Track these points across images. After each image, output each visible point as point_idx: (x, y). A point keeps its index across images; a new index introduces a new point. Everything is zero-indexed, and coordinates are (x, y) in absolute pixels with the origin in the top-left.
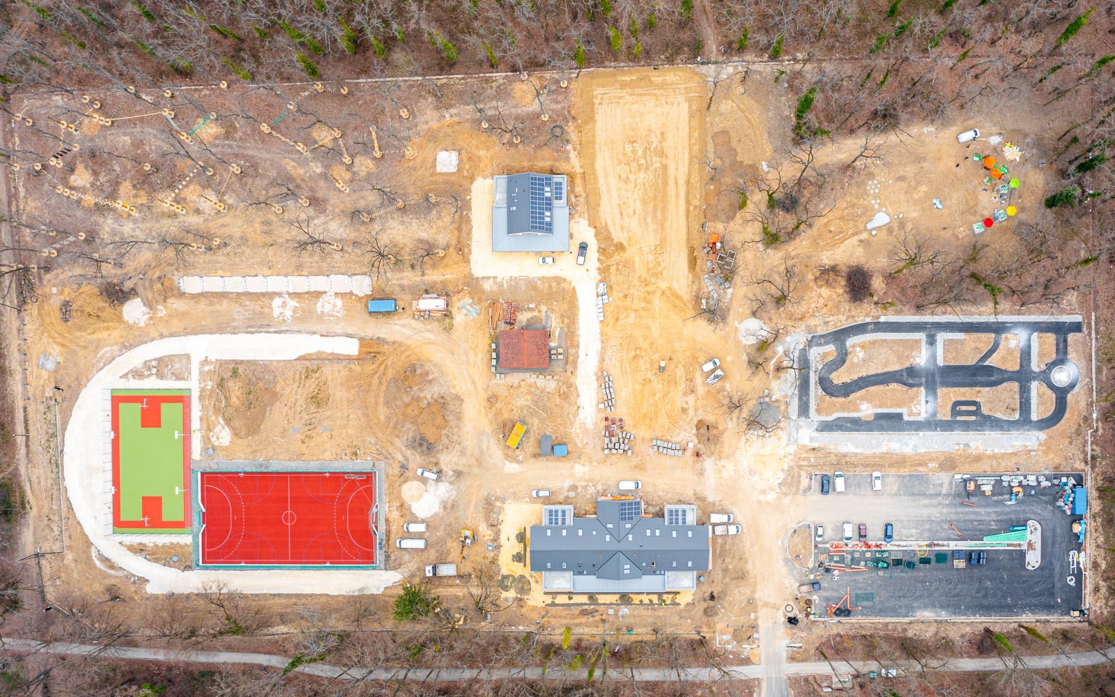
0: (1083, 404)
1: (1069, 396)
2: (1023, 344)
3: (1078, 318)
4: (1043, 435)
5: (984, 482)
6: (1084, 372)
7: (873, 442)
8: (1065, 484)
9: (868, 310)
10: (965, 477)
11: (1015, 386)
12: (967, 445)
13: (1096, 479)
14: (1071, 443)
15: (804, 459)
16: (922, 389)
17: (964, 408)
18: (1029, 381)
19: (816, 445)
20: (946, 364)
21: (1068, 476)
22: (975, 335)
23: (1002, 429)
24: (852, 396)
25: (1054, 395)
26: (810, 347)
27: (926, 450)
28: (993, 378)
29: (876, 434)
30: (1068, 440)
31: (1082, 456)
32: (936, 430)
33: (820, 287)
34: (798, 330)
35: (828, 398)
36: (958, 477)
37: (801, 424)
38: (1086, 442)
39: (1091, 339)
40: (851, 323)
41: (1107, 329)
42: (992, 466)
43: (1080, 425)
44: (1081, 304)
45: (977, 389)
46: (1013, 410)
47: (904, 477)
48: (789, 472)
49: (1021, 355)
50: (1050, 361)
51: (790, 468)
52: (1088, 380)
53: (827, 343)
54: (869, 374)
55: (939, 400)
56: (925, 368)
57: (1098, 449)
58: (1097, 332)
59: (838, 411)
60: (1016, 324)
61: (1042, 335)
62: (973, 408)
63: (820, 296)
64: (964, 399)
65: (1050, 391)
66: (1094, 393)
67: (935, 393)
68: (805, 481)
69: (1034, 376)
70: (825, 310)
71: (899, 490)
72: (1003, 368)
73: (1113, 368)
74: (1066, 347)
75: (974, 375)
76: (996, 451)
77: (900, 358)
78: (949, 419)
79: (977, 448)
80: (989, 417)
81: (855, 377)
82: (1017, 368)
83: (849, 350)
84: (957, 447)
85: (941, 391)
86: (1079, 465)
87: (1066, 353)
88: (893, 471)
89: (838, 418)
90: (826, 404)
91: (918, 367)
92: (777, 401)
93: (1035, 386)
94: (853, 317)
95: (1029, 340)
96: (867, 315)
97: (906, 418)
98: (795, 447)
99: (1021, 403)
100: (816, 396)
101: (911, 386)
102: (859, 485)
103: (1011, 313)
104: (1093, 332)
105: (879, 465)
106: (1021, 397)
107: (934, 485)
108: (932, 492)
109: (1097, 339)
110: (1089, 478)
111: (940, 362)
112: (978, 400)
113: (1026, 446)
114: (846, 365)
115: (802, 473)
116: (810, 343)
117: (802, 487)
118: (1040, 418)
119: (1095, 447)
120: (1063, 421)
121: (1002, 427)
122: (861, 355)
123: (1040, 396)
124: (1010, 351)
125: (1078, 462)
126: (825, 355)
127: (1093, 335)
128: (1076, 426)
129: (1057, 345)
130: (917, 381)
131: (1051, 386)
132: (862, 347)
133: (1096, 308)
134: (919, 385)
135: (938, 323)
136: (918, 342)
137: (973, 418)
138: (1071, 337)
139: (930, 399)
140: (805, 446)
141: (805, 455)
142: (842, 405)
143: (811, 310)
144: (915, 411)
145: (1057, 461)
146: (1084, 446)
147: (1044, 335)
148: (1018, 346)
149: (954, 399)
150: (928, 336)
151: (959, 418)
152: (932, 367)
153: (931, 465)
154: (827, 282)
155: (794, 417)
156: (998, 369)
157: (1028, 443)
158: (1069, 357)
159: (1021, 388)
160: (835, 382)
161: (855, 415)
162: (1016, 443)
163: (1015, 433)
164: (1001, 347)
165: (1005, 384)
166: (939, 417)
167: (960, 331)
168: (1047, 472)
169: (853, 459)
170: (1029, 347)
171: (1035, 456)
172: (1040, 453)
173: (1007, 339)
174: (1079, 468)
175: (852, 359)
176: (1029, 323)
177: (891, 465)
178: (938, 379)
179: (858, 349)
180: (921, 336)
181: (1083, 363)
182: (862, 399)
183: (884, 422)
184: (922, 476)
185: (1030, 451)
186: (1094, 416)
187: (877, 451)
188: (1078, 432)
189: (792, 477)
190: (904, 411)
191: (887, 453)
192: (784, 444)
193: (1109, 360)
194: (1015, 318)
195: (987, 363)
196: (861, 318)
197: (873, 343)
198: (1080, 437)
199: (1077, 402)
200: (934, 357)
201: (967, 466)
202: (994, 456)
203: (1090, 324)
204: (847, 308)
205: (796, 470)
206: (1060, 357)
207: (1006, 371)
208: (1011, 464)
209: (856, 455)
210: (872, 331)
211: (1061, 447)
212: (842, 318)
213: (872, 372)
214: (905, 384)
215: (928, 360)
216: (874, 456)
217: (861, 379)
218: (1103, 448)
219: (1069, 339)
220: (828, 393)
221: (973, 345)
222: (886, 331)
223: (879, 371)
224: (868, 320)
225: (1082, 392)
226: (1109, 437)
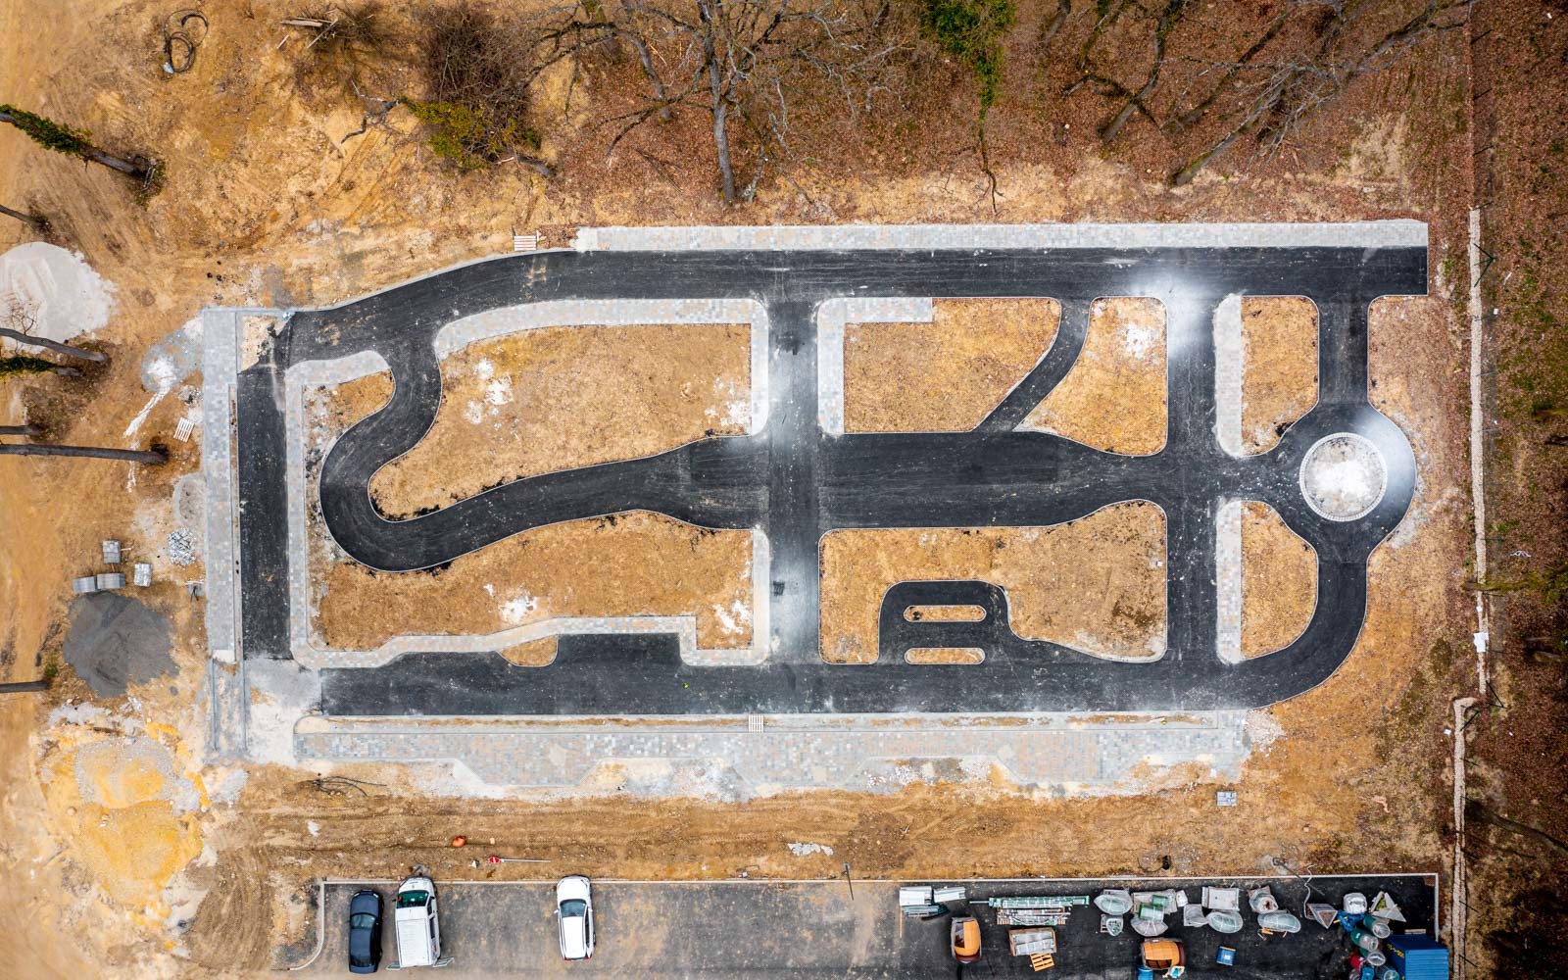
0: (1433, 592)
1: (1376, 561)
2: (1180, 340)
3: (1409, 233)
4: (1264, 725)
5: (1026, 917)
6: (1434, 458)
7: (557, 756)
8: (1362, 924)
9: (523, 201)
10: (945, 896)
11: (1149, 519)
12: (949, 767)
13: (1484, 898)
14: (1382, 754)
15: (281, 823)
16: (758, 535)
17: (933, 613)
18: (1207, 498)
19: (323, 768)
20: (857, 428)
21: (1369, 890)
22: (978, 307)
23: (1093, 697)
24: (462, 565)
25: (1312, 558)
26: (283, 359)
27: (777, 788)
28: (1055, 488)
29: (568, 723)
30: (1373, 740)
31: (1427, 807)
32: (817, 706)
33: (323, 108)
34: (235, 290)
35: (359, 574)
36: (914, 898)
37: (260, 680)
38: (1447, 746)
39: (1465, 323)
40: (456, 258)
41: (1533, 277)
42: (1054, 852)
43: (1419, 681)
44: (1424, 170)
45: (990, 532)
46: (1143, 621)
47: (692, 895)
48: (224, 878)
49: (1173, 387)
50: (1295, 414)
51: (229, 861)
52: (1451, 491)
53: (352, 345)
54: (531, 472)
55: (831, 582)
56: (767, 448)
57: (1494, 777)
58: (1490, 295)
59: (405, 626)
60: (1149, 260)
61: (1259, 303)
62: (971, 614)
63: (323, 145)
64: (933, 575)
65: (1296, 542)
66: (1480, 548)
67: (812, 553)
68: (289, 914)
69: (1231, 479)
70: (344, 207)
71: (672, 947)
72: (1098, 443)
73: (1556, 440)
74: (1360, 354)
75: (975, 473)
76: (1072, 789)
77: (659, 404)
78: (873, 658)
79: (992, 779)
80: (1041, 649)
81: (471, 486)
82: (1155, 442)
83: (449, 372)
84: (908, 777)
85: (838, 544)
86: (1417, 844)
87: (1360, 379)
88: (646, 873)
89: (409, 660)
90: (353, 600)
91: (737, 441)
92: (157, 587)
93: (1231, 519)
94: (463, 232)
95: (1207, 326)
96: (520, 225)
97: (691, 656)
98: (239, 775)
99: (1174, 589)
100: (316, 564)
101: (710, 522)
102: (507, 931)
103: (1131, 212)
104: (1475, 292)
105: (587, 848)
106: (1175, 565)
107: (819, 929)
108: (809, 959)
109: (1489, 320)
110: (1458, 894)
111: (833, 423)
112: (993, 577)
113: (1196, 770)
114: (434, 435)
115: (278, 879)
116: (284, 347)
117: (277, 939)
118: (1254, 652)
119: (1482, 770)
120: (1348, 666)
121: (1097, 691)
122: (499, 393)
123: (1254, 560)
124: (1126, 374)
125: (1413, 831)
126: (349, 393)
127: (1475, 307)
128: (1404, 684)
129: (1326, 344)
130: (734, 499)
131: (1300, 519)
132: (503, 359)
133: (1487, 192)
134: (744, 519)
135: (819, 257)
136: (735, 335)
137: (974, 655)
138: (1385, 314)
139: (791, 575)
140: (281, 773)
141: (283, 808)
142: (424, 602)
143: (283, 207)
144: (728, 624)
145: (1326, 826)
146: (1438, 765)
147: (1267, 304)
148: (1158, 349)
149: (891, 578)
150: (776, 311)
151: (913, 656)
152: (798, 442)
153: (803, 850)
154: (349, 89)
155: (227, 655)
156: (1078, 449)
157: (1203, 758)
158: (1375, 396)
159: (1173, 527)
160: (392, 506)
161: (478, 644)
162: (1155, 759)
163: (1148, 718)
164: (1088, 354)
165: (1105, 514)
166: (833, 651)
167: (916, 285)
168: (1283, 874)
169: (478, 828)
170: (1208, 353)
171: (1234, 812)
172: (1256, 797)
173: (1112, 321)
174: (1417, 853)
175: (457, 412)
176: (1205, 254)
177: (639, 850)
178: (822, 493)
179: (485, 368)
180: (752, 311)
181: (1435, 423)
182: (505, 577)
183: (598, 676)
184: (769, 892)
185: (1216, 789)
186: (1480, 641)
187: (577, 794)
188: (1413, 709)
189: (239, 897)
190: (681, 626)
191: (619, 801)
192: (195, 764)
193: (1542, 412)
194: (1146, 235)
195: (1028, 424)
196: (496, 239)
197: (548, 340)
198: (1422, 730)
199: (1410, 584)
200: (806, 401)
201: (953, 854)
202: (1065, 812)
203: (1463, 256)
204: (438, 196)
205: (251, 866)
206: (1335, 399)
207: (1110, 457)
208: (1135, 841)
209: (490, 808)
210: (542, 292)
211: (1343, 769)
212: (418, 237)
213: (543, 462)
214: (684, 515)
215: (778, 415)
216: (564, 812)
217: (496, 494)
218: (1516, 771)
219: (1374, 321)
220: (359, 555)
221: (971, 348)
222: (600, 293)
223: (573, 461)
224: (525, 244)
225: (1430, 544)
226: (1542, 726)
